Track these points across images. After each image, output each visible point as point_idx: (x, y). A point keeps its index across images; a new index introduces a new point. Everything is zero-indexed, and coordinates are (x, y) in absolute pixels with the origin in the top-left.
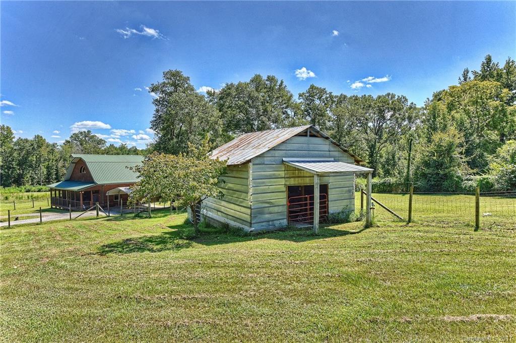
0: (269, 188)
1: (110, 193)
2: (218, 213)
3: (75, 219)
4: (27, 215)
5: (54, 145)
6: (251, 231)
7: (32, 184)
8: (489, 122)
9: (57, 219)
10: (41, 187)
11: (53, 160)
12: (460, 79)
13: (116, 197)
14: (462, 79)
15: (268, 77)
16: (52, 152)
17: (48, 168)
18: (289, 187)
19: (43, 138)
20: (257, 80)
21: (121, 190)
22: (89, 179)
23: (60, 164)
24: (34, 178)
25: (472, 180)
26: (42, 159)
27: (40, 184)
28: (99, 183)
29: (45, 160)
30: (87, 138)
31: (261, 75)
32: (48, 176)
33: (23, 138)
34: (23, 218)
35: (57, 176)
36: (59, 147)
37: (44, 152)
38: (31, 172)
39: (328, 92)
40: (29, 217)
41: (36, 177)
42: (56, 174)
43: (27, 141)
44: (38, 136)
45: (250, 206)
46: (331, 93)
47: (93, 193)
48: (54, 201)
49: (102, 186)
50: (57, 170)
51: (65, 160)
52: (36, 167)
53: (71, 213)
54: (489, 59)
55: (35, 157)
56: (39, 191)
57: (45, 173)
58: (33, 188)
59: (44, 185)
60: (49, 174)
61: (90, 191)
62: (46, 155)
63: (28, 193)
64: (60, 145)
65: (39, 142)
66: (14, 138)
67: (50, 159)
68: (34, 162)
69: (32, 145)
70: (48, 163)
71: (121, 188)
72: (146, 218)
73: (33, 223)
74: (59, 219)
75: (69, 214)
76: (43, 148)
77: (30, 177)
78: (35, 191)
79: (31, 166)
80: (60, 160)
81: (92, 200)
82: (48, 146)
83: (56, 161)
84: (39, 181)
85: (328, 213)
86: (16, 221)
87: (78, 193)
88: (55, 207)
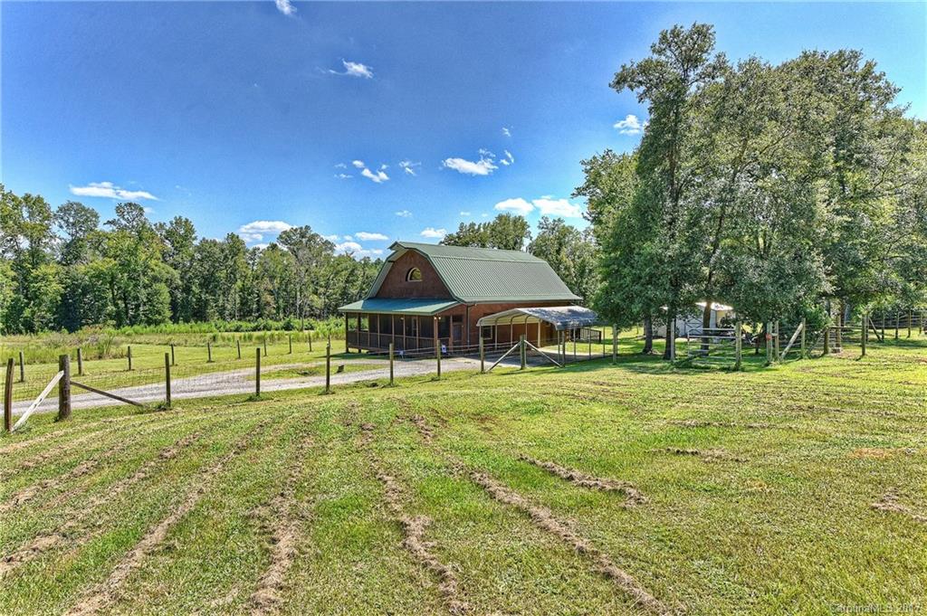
1: (484, 322)
3: (490, 371)
11: (252, 278)
17: (242, 290)
19: (241, 239)
30: (303, 240)
32: (243, 305)
33: (209, 238)
42: (258, 303)
43: (215, 243)
47: (454, 321)
48: (353, 338)
49: (473, 304)
50: (258, 295)
51: (272, 277)
53: (441, 361)
57: (238, 300)
60: (244, 302)
61: (449, 318)
62: (244, 269)
65: (234, 245)
66: (195, 238)
67: (246, 277)
69: (223, 251)
70: (241, 283)
71: (522, 310)
75: (435, 362)
81: (452, 336)
82: (246, 252)
83: (257, 279)
84: (231, 314)
86: (340, 375)
87: (426, 321)
88: (356, 351)
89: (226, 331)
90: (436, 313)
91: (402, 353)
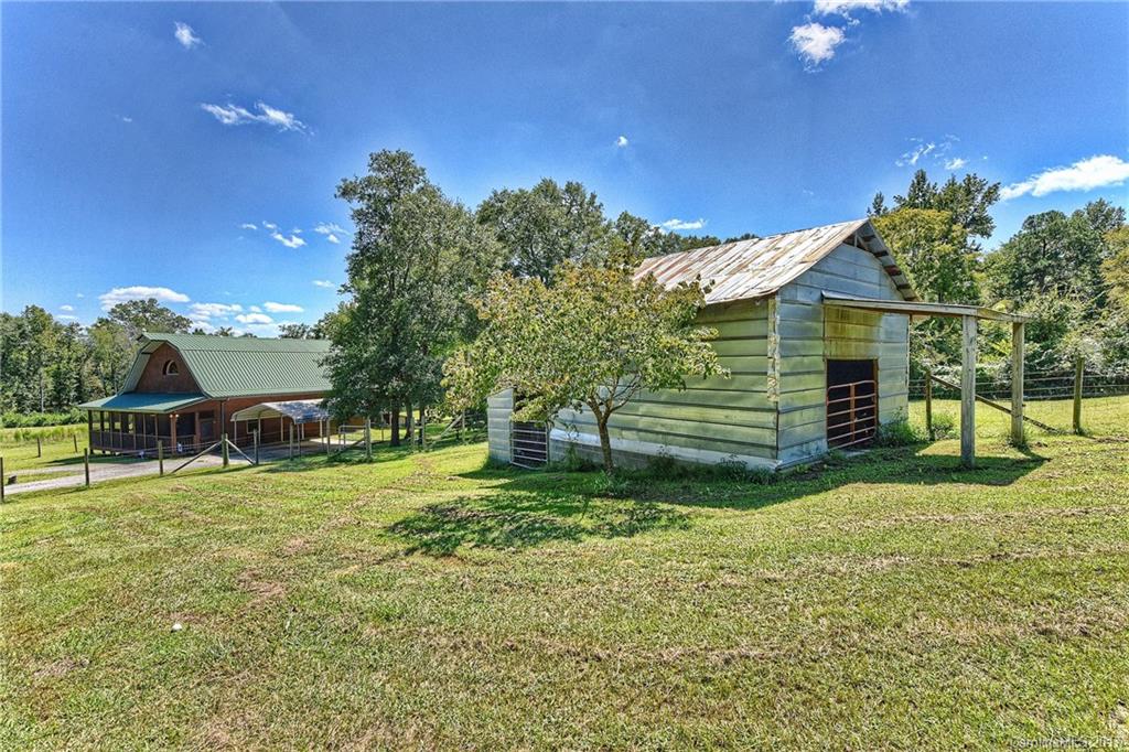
0: (802, 362)
1: (240, 416)
2: (624, 433)
3: (173, 475)
4: (33, 471)
5: (71, 328)
6: (778, 470)
7: (21, 411)
8: (936, 280)
9: (123, 476)
10: (42, 415)
11: (70, 359)
12: (869, 211)
13: (253, 425)
14: (873, 211)
15: (569, 185)
16: (66, 342)
17: (56, 375)
18: (829, 361)
19: (47, 313)
20: (547, 189)
21: (269, 409)
22: (189, 386)
23: (88, 367)
24: (25, 398)
25: (948, 373)
26: (44, 358)
27: (39, 411)
28: (214, 395)
29: (52, 359)
30: (147, 315)
31: (554, 180)
32: (59, 393)
34: (27, 479)
35: (80, 392)
36: (84, 332)
37: (48, 342)
38: (16, 384)
39: (652, 228)
40: (41, 476)
41: (30, 396)
42: (78, 389)
43: (6, 318)
44: (34, 309)
45: (772, 406)
46: (657, 229)
47: (200, 417)
48: (96, 439)
49: (222, 401)
50: (79, 380)
51: (98, 359)
52: (28, 374)
54: (921, 178)
55: (24, 352)
56: (39, 424)
57: (50, 387)
58: (24, 420)
59: (50, 412)
60: (60, 389)
61: (193, 414)
62: (54, 350)
63: (13, 430)
64: (87, 329)
65: (37, 321)
67: (62, 358)
68: (24, 364)
69: (20, 327)
70: (56, 366)
71: (269, 405)
72: (360, 462)
73: (62, 489)
74: (128, 476)
75: (158, 462)
76: (46, 333)
77: (14, 395)
78: (28, 426)
79: (16, 373)
80: (85, 360)
81: (198, 434)
82: (57, 329)
83: (76, 361)
84: (36, 405)
85: (879, 424)
86: (13, 486)
87: (163, 418)
88: (100, 452)
89: (8, 427)
90: (173, 411)
91: (142, 453)
